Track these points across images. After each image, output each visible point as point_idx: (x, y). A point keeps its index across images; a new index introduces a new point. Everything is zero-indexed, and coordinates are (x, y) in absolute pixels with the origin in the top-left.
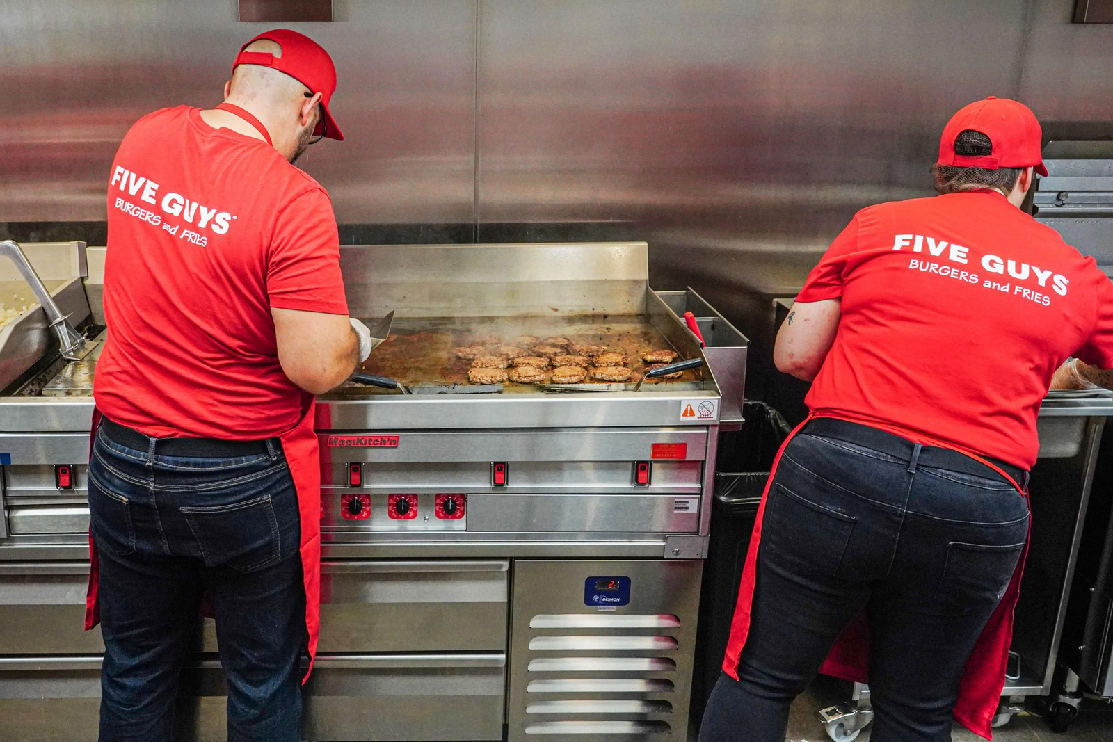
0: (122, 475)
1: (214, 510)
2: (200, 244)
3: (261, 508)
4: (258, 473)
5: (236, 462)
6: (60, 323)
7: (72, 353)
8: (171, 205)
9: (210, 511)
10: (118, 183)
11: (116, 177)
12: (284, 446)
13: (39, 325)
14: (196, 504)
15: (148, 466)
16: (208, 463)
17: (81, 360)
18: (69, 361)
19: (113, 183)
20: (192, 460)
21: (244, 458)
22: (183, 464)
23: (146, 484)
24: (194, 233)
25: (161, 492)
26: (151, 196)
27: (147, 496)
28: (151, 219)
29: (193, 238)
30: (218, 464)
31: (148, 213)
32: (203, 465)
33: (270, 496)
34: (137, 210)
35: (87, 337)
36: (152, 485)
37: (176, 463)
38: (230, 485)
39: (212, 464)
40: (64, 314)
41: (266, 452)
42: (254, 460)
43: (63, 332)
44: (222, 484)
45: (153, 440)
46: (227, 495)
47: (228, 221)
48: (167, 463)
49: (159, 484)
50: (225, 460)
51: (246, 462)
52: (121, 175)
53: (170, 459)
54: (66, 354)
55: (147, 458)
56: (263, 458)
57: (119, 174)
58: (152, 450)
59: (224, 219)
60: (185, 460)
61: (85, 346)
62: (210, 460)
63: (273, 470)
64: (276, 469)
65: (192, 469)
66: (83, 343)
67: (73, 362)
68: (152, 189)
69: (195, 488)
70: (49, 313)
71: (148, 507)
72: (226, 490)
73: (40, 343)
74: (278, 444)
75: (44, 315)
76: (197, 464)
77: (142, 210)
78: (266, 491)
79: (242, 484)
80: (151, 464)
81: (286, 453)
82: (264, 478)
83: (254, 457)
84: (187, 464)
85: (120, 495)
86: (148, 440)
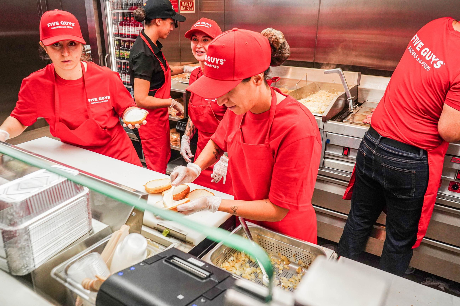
0: (367, 146)
1: (393, 168)
2: (426, 69)
3: (410, 174)
4: (413, 161)
5: (406, 154)
6: (350, 99)
7: (352, 110)
8: (424, 53)
9: (391, 167)
10: (413, 40)
11: (414, 38)
12: (428, 155)
13: (343, 99)
14: (387, 163)
15: (376, 144)
16: (396, 150)
17: (355, 113)
18: (351, 113)
19: (412, 40)
20: (391, 147)
21: (409, 153)
22: (387, 148)
23: (373, 151)
24: (426, 64)
25: (376, 155)
26: (419, 47)
27: (372, 155)
28: (415, 56)
29: (425, 66)
30: (399, 152)
31: (415, 53)
32: (394, 150)
33: (415, 171)
34: (413, 51)
35: (358, 106)
36: (375, 152)
37: (385, 146)
38: (401, 161)
39: (397, 151)
40: (352, 96)
41: (419, 154)
42: (413, 155)
43: (351, 102)
44: (398, 160)
45: (381, 136)
46: (399, 164)
47: (441, 64)
48: (383, 146)
49: (377, 152)
50: (402, 151)
51: (410, 155)
52: (416, 38)
53: (384, 145)
54: (351, 110)
55: (377, 142)
56: (417, 156)
57: (415, 37)
58: (379, 140)
59: (440, 63)
60: (389, 146)
61: (356, 109)
62: (397, 150)
63: (420, 162)
64: (421, 162)
65: (390, 150)
66: (356, 107)
67: (353, 113)
68: (421, 45)
69: (388, 158)
70: (348, 95)
71: (371, 159)
72: (399, 162)
73: (342, 105)
74: (425, 153)
75: (345, 96)
76: (392, 149)
77: (414, 52)
78: (414, 168)
79: (405, 162)
80: (377, 144)
81: (428, 158)
82: (414, 164)
83: (414, 154)
84: (389, 148)
85: (364, 152)
86: (379, 136)
